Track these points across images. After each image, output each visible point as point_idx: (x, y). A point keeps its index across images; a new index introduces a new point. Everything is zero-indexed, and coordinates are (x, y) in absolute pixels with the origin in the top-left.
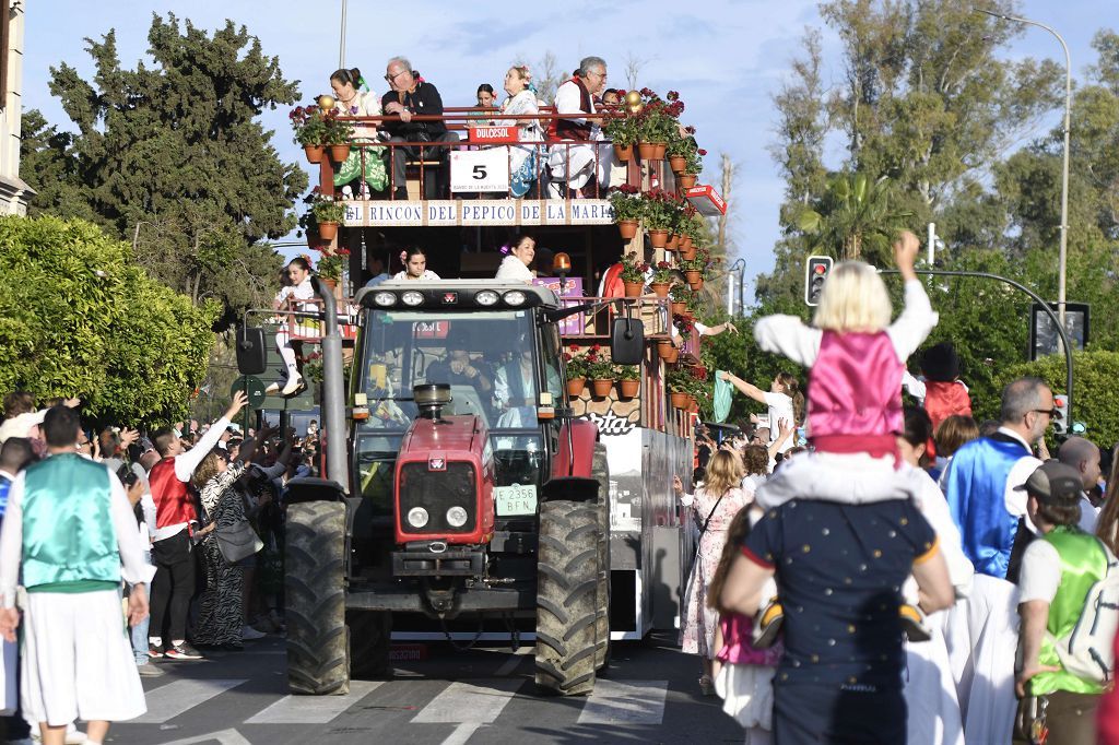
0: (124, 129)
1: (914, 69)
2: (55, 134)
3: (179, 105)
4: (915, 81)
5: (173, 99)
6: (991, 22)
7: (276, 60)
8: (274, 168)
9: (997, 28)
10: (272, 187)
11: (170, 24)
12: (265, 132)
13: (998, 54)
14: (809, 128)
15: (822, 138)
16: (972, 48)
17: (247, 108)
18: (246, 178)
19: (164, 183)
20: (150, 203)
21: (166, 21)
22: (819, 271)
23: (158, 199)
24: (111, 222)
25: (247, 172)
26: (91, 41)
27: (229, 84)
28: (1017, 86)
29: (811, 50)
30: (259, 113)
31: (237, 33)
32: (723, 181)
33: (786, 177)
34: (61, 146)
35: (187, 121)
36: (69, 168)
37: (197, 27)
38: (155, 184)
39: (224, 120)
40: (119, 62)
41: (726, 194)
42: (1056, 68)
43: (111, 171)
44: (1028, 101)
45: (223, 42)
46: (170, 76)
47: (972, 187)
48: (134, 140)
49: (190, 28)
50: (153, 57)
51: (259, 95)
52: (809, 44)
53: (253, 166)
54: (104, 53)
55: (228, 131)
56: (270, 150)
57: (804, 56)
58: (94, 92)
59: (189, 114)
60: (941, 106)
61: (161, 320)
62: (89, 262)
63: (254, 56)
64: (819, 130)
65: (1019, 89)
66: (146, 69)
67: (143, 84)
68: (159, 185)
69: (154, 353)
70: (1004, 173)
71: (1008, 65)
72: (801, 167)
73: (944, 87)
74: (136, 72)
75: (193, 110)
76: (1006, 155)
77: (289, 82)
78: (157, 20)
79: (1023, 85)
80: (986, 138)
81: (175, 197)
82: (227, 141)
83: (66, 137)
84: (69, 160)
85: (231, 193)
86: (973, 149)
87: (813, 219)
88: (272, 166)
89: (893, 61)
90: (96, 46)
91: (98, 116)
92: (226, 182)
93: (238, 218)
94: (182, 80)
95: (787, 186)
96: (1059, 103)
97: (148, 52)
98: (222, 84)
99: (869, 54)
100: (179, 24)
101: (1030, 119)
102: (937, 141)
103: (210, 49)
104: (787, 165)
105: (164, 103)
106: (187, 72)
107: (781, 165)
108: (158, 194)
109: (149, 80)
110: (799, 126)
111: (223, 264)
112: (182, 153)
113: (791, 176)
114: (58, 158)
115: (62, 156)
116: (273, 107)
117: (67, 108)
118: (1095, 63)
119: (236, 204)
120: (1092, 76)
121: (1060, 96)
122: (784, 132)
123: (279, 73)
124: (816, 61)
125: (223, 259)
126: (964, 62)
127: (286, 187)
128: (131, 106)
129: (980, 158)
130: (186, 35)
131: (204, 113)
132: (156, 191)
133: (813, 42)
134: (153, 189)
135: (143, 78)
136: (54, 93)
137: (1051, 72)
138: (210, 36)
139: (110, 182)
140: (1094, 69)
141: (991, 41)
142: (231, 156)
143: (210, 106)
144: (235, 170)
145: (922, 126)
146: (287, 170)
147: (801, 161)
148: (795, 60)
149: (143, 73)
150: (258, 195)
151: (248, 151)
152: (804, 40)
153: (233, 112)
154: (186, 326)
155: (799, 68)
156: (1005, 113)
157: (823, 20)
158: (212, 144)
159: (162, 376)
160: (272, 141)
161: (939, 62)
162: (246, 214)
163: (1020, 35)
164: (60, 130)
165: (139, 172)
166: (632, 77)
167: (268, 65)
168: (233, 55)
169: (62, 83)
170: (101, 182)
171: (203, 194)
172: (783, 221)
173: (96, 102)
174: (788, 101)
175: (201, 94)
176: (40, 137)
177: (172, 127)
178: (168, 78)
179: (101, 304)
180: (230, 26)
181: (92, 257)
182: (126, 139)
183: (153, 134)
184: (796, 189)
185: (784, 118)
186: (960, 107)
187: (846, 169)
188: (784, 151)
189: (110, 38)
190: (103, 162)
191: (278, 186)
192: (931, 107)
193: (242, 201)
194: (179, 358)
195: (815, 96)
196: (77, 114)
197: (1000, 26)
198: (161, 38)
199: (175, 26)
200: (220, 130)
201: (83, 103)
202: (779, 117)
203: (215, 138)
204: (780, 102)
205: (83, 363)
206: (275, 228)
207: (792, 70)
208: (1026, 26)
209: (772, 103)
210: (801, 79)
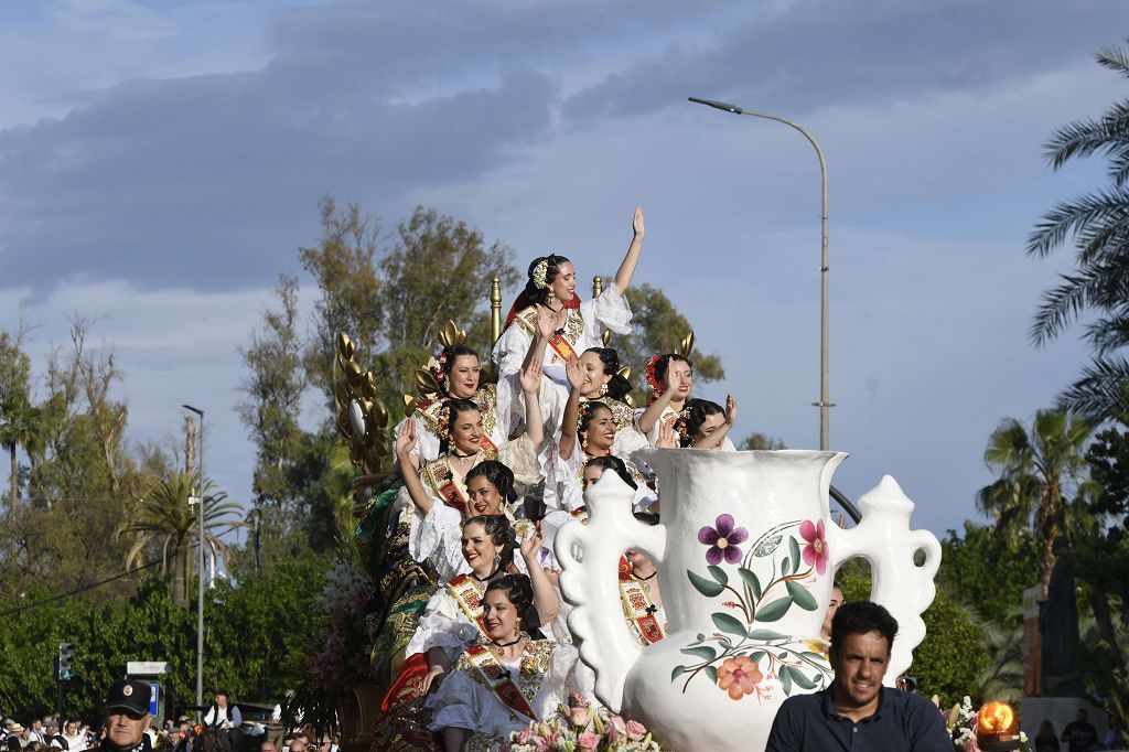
1: (395, 321)
4: (393, 337)
6: (479, 274)
9: (483, 278)
14: (284, 385)
15: (297, 397)
16: (457, 300)
29: (285, 301)
32: (187, 444)
33: (258, 440)
41: (190, 461)
52: (283, 295)
57: (278, 309)
64: (294, 388)
72: (274, 431)
73: (425, 344)
89: (370, 317)
95: (258, 450)
104: (261, 426)
107: (251, 428)
110: (273, 384)
113: (263, 439)
122: (255, 391)
124: (291, 314)
133: (288, 293)
141: (477, 293)
147: (276, 423)
148: (267, 311)
152: (277, 291)
155: (272, 321)
157: (302, 266)
161: (421, 315)
163: (510, 289)
172: (258, 489)
184: (269, 454)
185: (255, 375)
187: (326, 430)
188: (255, 412)
195: (289, 352)
202: (250, 374)
204: (251, 358)
207: (264, 323)
208: (517, 280)
209: (242, 358)
210: (275, 332)
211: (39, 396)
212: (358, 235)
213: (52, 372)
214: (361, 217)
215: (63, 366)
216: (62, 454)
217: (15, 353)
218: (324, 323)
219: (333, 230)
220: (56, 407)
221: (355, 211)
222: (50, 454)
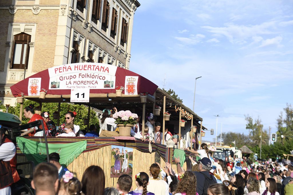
32: (269, 130)
57: (280, 115)
64: (282, 124)
72: (280, 128)
99: (289, 115)
104: (278, 128)
110: (280, 123)
124: (282, 115)
133: (282, 113)
152: (280, 113)
155: (280, 116)
174: (278, 120)
195: (282, 120)
202: (277, 122)
207: (279, 116)
210: (280, 118)
211: (254, 123)
212: (291, 107)
213: (255, 121)
214: (291, 105)
215: (256, 120)
216: (256, 130)
217: (251, 119)
218: (286, 116)
219: (288, 106)
220: (255, 125)
221: (290, 104)
222: (255, 130)
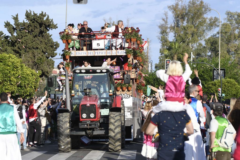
0: (20, 35)
1: (188, 20)
2: (6, 36)
3: (32, 29)
4: (188, 22)
5: (31, 28)
6: (203, 9)
7: (52, 19)
8: (52, 43)
9: (205, 11)
10: (52, 46)
11: (30, 12)
12: (50, 35)
13: (205, 16)
14: (166, 32)
15: (168, 34)
16: (200, 15)
17: (46, 30)
18: (46, 45)
19: (29, 46)
20: (26, 50)
21: (29, 12)
22: (168, 63)
23: (28, 49)
24: (18, 55)
25: (46, 43)
26: (13, 16)
27: (42, 25)
28: (209, 23)
29: (166, 16)
30: (49, 31)
31: (44, 14)
33: (161, 43)
34: (7, 39)
35: (33, 33)
36: (9, 43)
37: (35, 13)
38: (27, 46)
39: (41, 32)
40: (19, 21)
42: (217, 19)
43: (18, 44)
44: (212, 26)
45: (41, 16)
46: (30, 23)
47: (200, 44)
48: (22, 37)
49: (34, 13)
50: (26, 19)
51: (49, 27)
52: (165, 14)
53: (48, 42)
54: (16, 19)
55: (42, 35)
56: (51, 39)
57: (164, 17)
58: (14, 27)
59: (34, 31)
60: (193, 27)
61: (29, 75)
62: (13, 63)
63: (48, 19)
64: (168, 33)
65: (210, 23)
66: (25, 22)
67: (24, 25)
68: (28, 46)
69: (27, 82)
70: (207, 41)
71: (207, 18)
72: (164, 41)
73: (194, 23)
74: (23, 22)
75: (35, 30)
76: (207, 37)
77: (55, 24)
78: (27, 11)
79: (210, 22)
80: (203, 34)
81: (31, 49)
82: (42, 37)
83: (8, 37)
84: (9, 41)
85: (43, 48)
86: (200, 36)
87: (167, 52)
88: (52, 42)
89: (183, 18)
90: (14, 17)
91: (15, 32)
92: (42, 46)
93: (45, 53)
94: (32, 24)
95: (161, 45)
96: (218, 26)
97: (25, 18)
98: (41, 25)
99: (178, 17)
100: (31, 12)
101: (212, 30)
102: (193, 35)
103: (38, 18)
105: (29, 29)
106: (33, 22)
107: (160, 40)
108: (28, 48)
109: (25, 24)
110: (164, 32)
111: (41, 63)
112: (32, 40)
114: (6, 41)
115: (7, 41)
116: (52, 30)
117: (8, 30)
118: (226, 18)
119: (44, 50)
120: (225, 20)
121: (218, 25)
122: (160, 33)
123: (53, 22)
124: (167, 18)
125: (42, 62)
126: (198, 18)
127: (55, 47)
128: (22, 30)
129: (202, 38)
130: (33, 15)
131: (37, 31)
132: (27, 48)
134: (27, 47)
135: (24, 24)
136: (5, 27)
137: (216, 20)
138: (38, 15)
139: (17, 46)
140: (226, 19)
141: (204, 13)
142: (43, 40)
143: (38, 30)
144: (44, 43)
145: (189, 32)
146: (55, 43)
147: (164, 39)
148: (162, 18)
149: (24, 23)
150: (49, 48)
151: (47, 39)
152: (164, 14)
153: (43, 31)
154: (34, 76)
155: (163, 19)
156: (207, 29)
157: (168, 9)
158: (39, 38)
159: (29, 87)
160: (52, 37)
161: (193, 18)
162: (46, 52)
163: (210, 12)
164: (7, 35)
165: (23, 44)
166: (128, 22)
167: (51, 21)
168: (43, 19)
169: (7, 25)
170: (16, 46)
171: (37, 48)
172: (160, 52)
173: (14, 29)
174: (161, 27)
175: (36, 27)
176: (2, 37)
177: (30, 34)
178: (30, 24)
179: (16, 72)
180: (42, 12)
181: (14, 62)
182: (21, 37)
183: (26, 36)
184: (163, 45)
185: (160, 30)
186: (197, 27)
187: (174, 41)
188: (160, 37)
189: (17, 15)
190: (16, 42)
191: (53, 46)
192: (191, 27)
193: (45, 49)
194: (32, 83)
195: (167, 26)
196: (10, 32)
197: (205, 10)
198: (28, 15)
199: (31, 13)
200: (41, 35)
201: (11, 29)
202: (159, 30)
203: (39, 36)
204: (159, 27)
205: (12, 85)
206: (53, 55)
208: (211, 10)
209: (158, 27)
210: (164, 22)
212: (182, 2)
218: (174, 20)
